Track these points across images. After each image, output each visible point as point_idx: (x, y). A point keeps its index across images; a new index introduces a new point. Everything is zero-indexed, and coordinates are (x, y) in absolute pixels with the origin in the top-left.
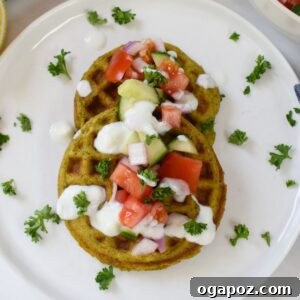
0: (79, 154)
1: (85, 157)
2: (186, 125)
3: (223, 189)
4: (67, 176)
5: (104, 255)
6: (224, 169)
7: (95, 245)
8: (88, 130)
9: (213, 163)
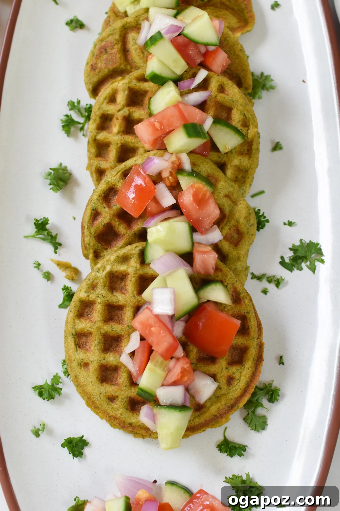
0: (92, 297)
1: (99, 300)
2: (221, 270)
3: (261, 347)
4: (77, 321)
5: (115, 418)
6: (263, 325)
7: (105, 406)
8: (104, 269)
9: (251, 316)
